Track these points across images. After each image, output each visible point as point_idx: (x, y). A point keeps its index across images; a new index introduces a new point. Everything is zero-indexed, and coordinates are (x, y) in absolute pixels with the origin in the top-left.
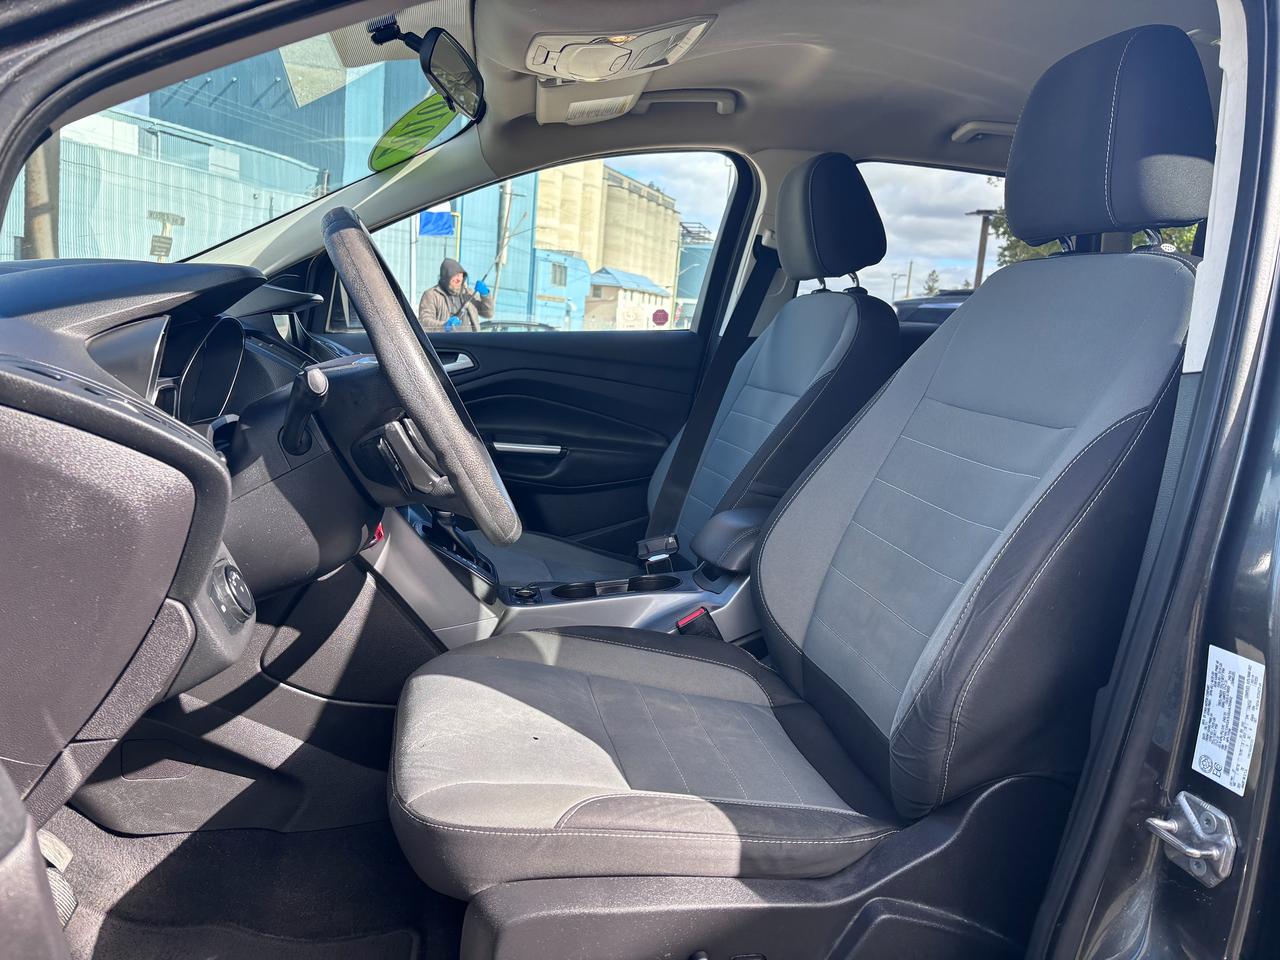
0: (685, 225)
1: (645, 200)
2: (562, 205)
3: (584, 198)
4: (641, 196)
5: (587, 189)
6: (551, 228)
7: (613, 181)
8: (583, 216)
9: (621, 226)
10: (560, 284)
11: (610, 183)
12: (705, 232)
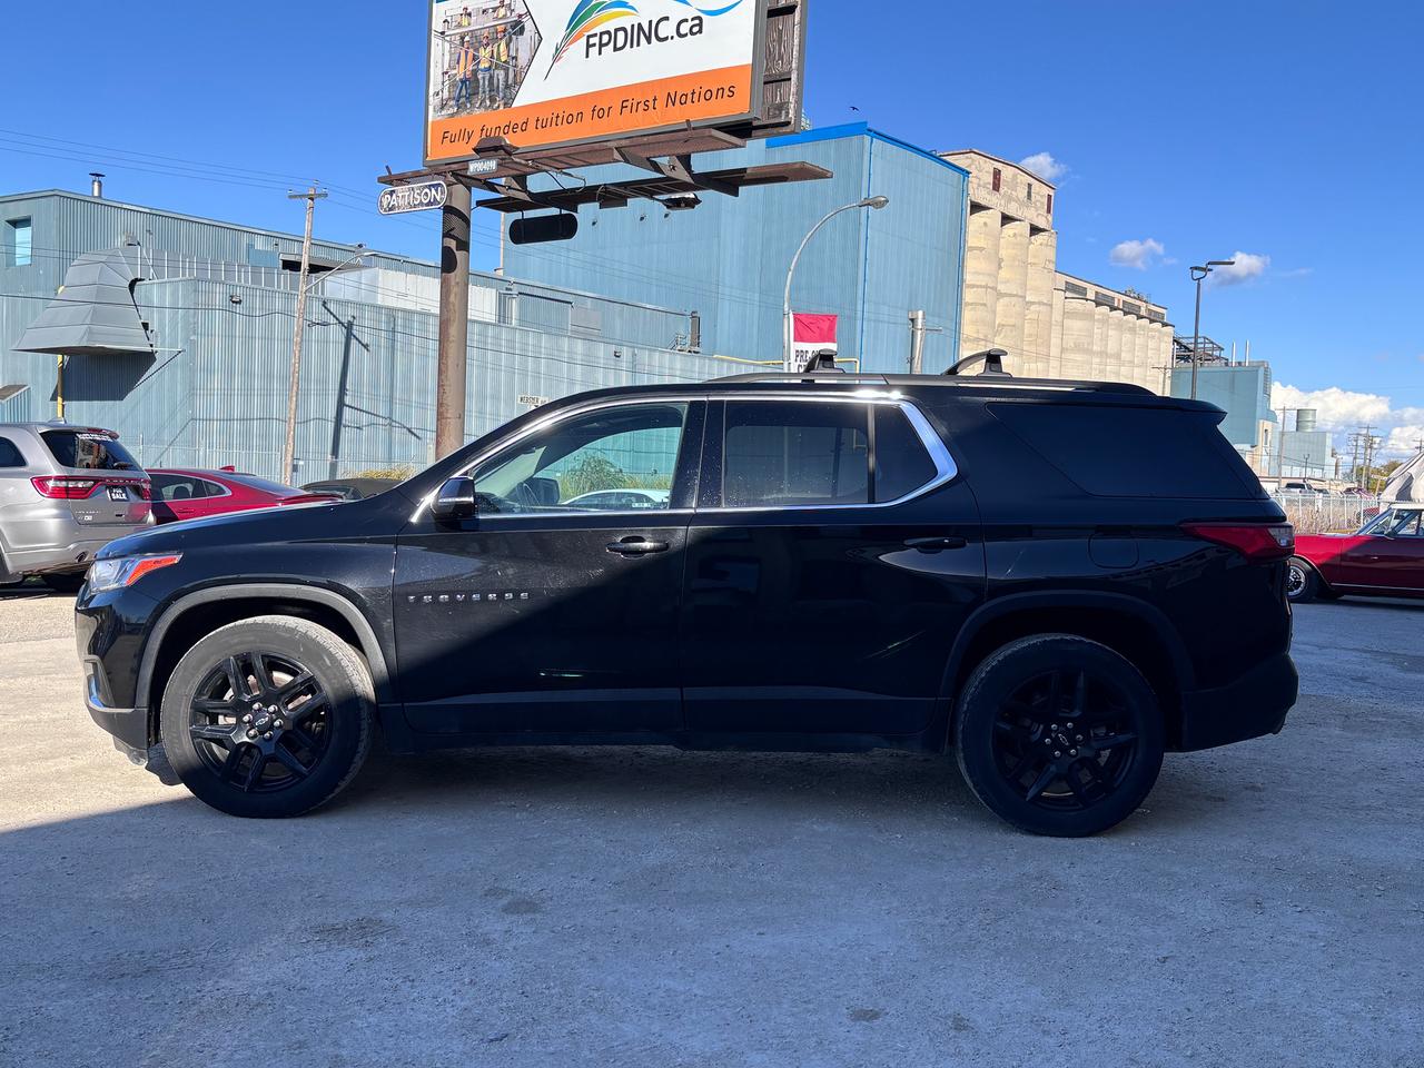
0: (1182, 341)
1: (1119, 313)
4: (1114, 308)
7: (1074, 292)
8: (1027, 344)
11: (1068, 295)
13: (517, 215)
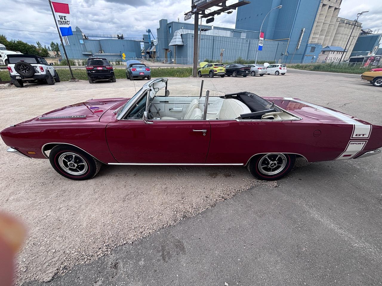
0: (364, 30)
1: (351, 25)
2: (321, 31)
3: (328, 28)
4: (349, 24)
5: (330, 26)
6: (316, 38)
7: (341, 21)
8: (327, 33)
9: (340, 34)
10: (313, 52)
11: (340, 22)
12: (370, 31)
13: (207, 18)
